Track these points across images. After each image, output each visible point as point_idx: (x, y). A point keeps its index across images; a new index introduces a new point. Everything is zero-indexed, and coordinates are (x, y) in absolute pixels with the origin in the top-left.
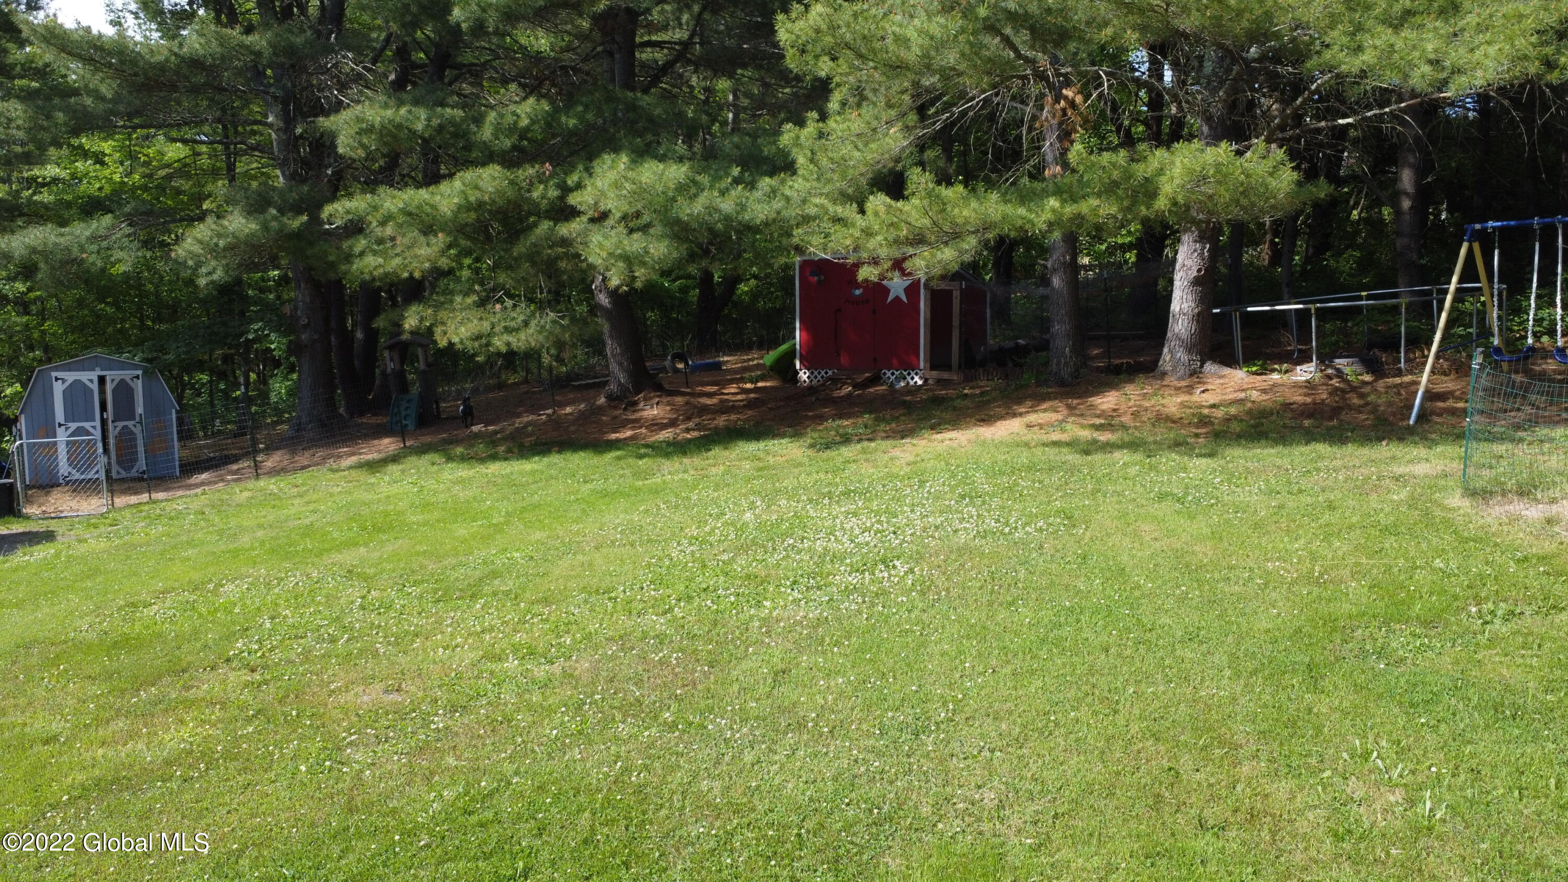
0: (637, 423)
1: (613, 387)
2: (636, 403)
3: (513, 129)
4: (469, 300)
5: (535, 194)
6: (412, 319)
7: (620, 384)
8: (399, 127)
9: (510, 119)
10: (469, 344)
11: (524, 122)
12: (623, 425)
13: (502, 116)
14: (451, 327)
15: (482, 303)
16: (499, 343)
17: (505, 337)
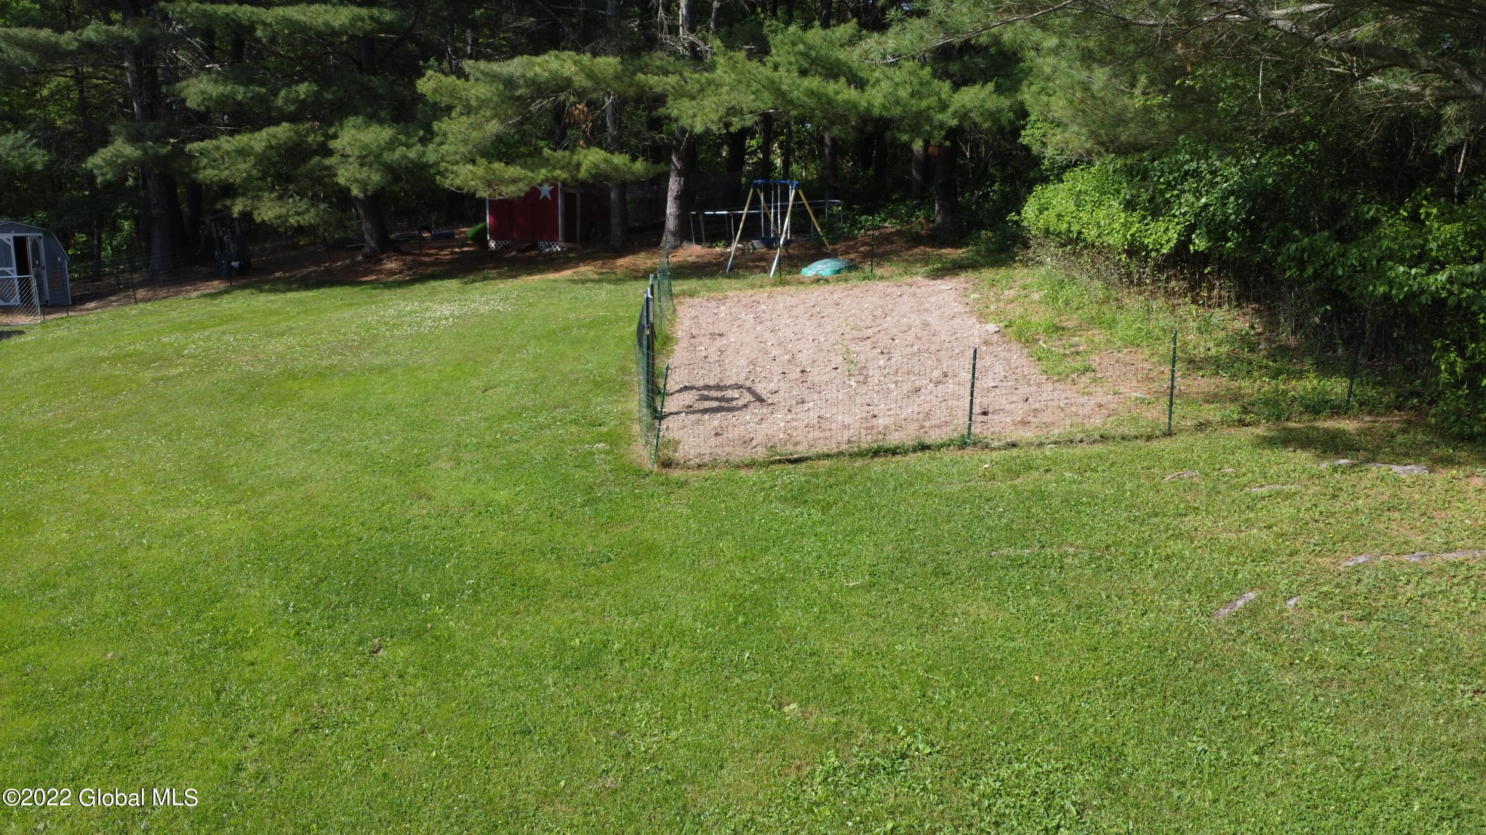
0: (380, 272)
1: (367, 250)
2: (382, 260)
3: (296, 100)
4: (273, 196)
5: (309, 139)
6: (238, 207)
7: (371, 248)
8: (227, 96)
9: (294, 95)
10: (274, 221)
11: (302, 96)
12: (371, 273)
13: (289, 92)
14: (263, 211)
15: (280, 198)
16: (292, 221)
17: (297, 218)
